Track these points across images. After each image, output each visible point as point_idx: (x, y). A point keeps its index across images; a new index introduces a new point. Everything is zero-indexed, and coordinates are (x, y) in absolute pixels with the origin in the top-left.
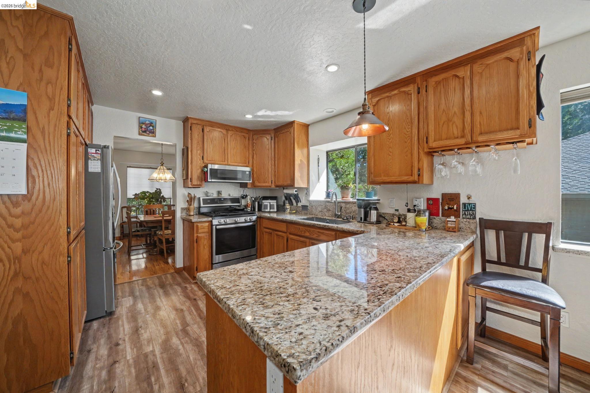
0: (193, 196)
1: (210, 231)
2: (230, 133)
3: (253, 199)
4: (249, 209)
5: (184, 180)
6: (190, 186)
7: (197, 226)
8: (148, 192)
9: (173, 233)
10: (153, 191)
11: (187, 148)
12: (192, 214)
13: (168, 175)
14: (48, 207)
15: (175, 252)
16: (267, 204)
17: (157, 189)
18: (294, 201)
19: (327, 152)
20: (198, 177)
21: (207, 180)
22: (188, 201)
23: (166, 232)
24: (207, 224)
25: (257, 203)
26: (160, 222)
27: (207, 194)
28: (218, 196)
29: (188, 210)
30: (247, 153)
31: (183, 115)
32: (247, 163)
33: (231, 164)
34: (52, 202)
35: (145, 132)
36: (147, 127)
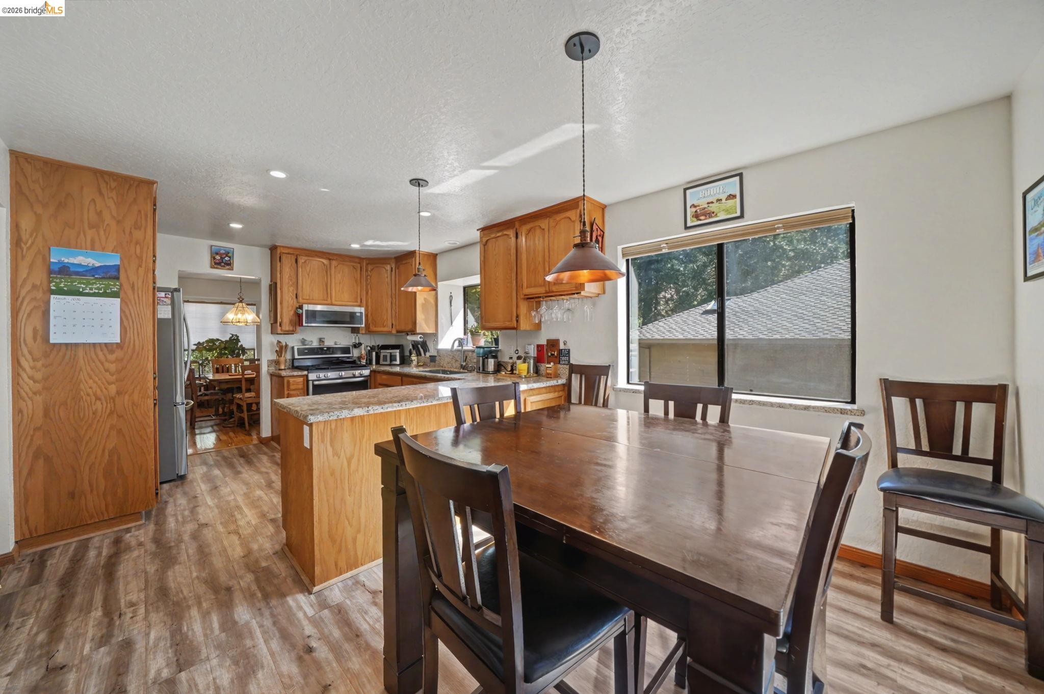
0: (284, 344)
1: (306, 388)
2: (334, 263)
3: (369, 348)
4: (364, 362)
5: (272, 324)
6: (279, 331)
7: (288, 382)
8: (218, 340)
9: (258, 395)
10: (226, 338)
11: (276, 284)
12: (283, 367)
13: (250, 316)
14: (138, 354)
15: (259, 423)
16: (386, 354)
17: (233, 335)
18: (422, 350)
19: (465, 288)
20: (291, 321)
21: (302, 324)
22: (277, 351)
23: (247, 395)
24: (302, 379)
25: (374, 354)
26: (239, 381)
27: (303, 342)
28: (320, 345)
29: (277, 363)
30: (359, 288)
31: (270, 243)
32: (359, 301)
33: (336, 303)
34: (141, 350)
35: (219, 264)
36: (222, 258)
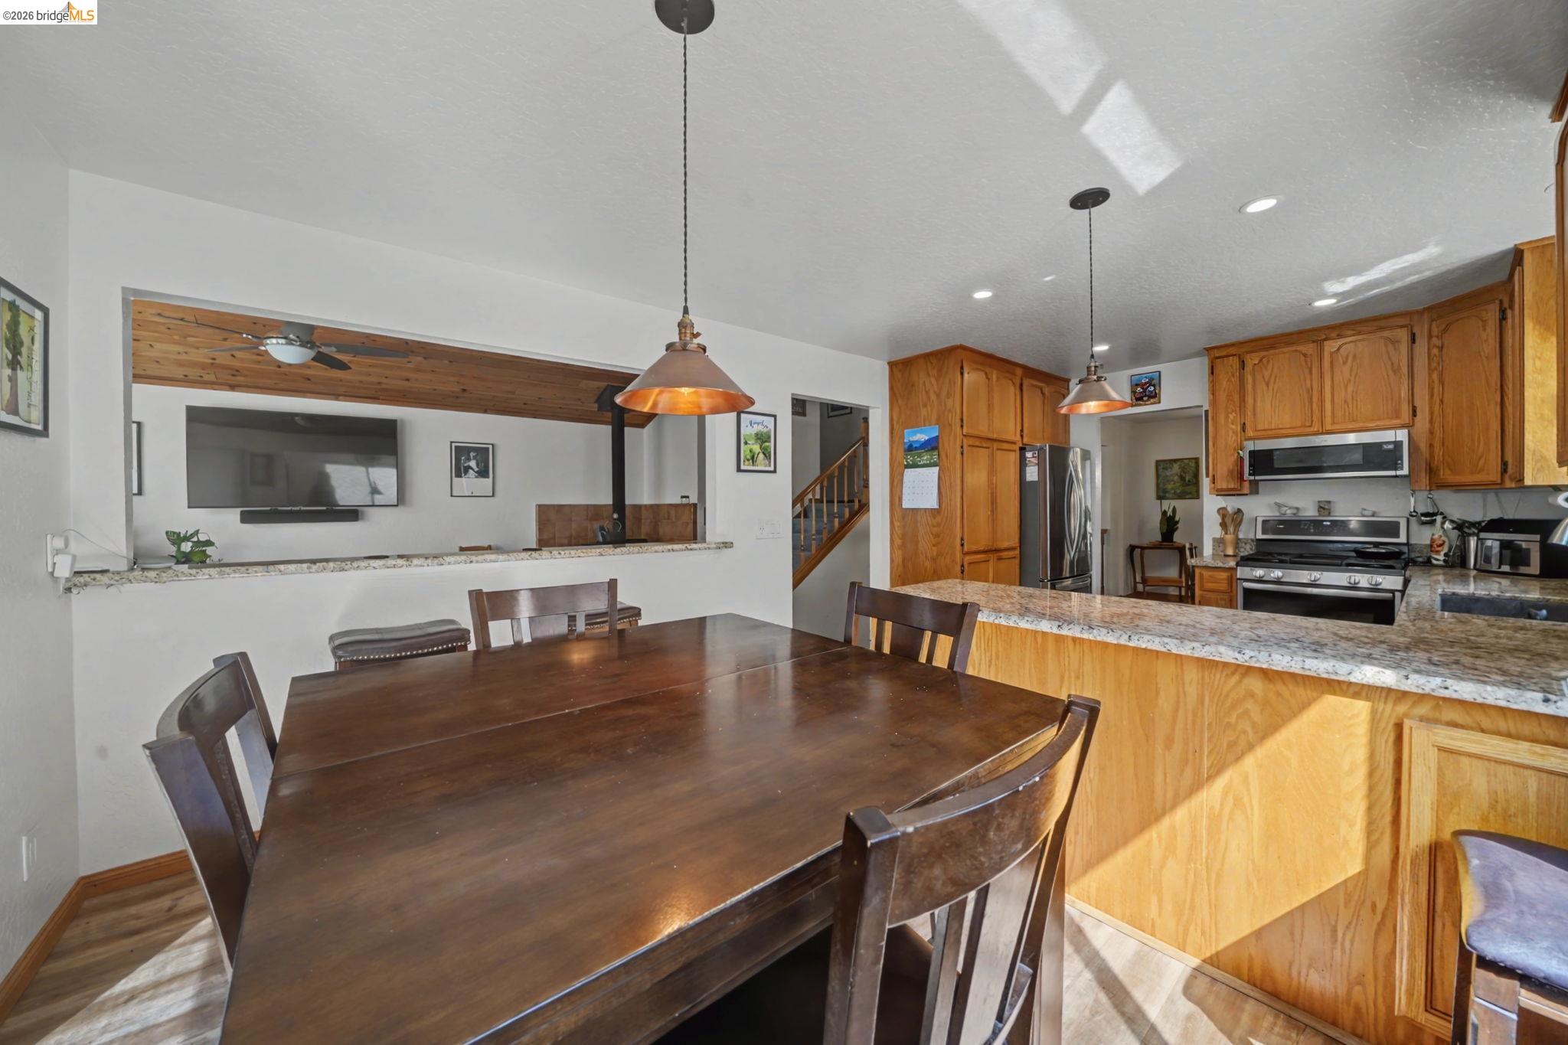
1: (1233, 591)
6: (1214, 492)
7: (1201, 575)
12: (1230, 552)
16: (1491, 544)
25: (1473, 541)
27: (1278, 509)
28: (1320, 515)
30: (1406, 384)
31: (1208, 346)
32: (1406, 414)
35: (1142, 398)
36: (1145, 390)
